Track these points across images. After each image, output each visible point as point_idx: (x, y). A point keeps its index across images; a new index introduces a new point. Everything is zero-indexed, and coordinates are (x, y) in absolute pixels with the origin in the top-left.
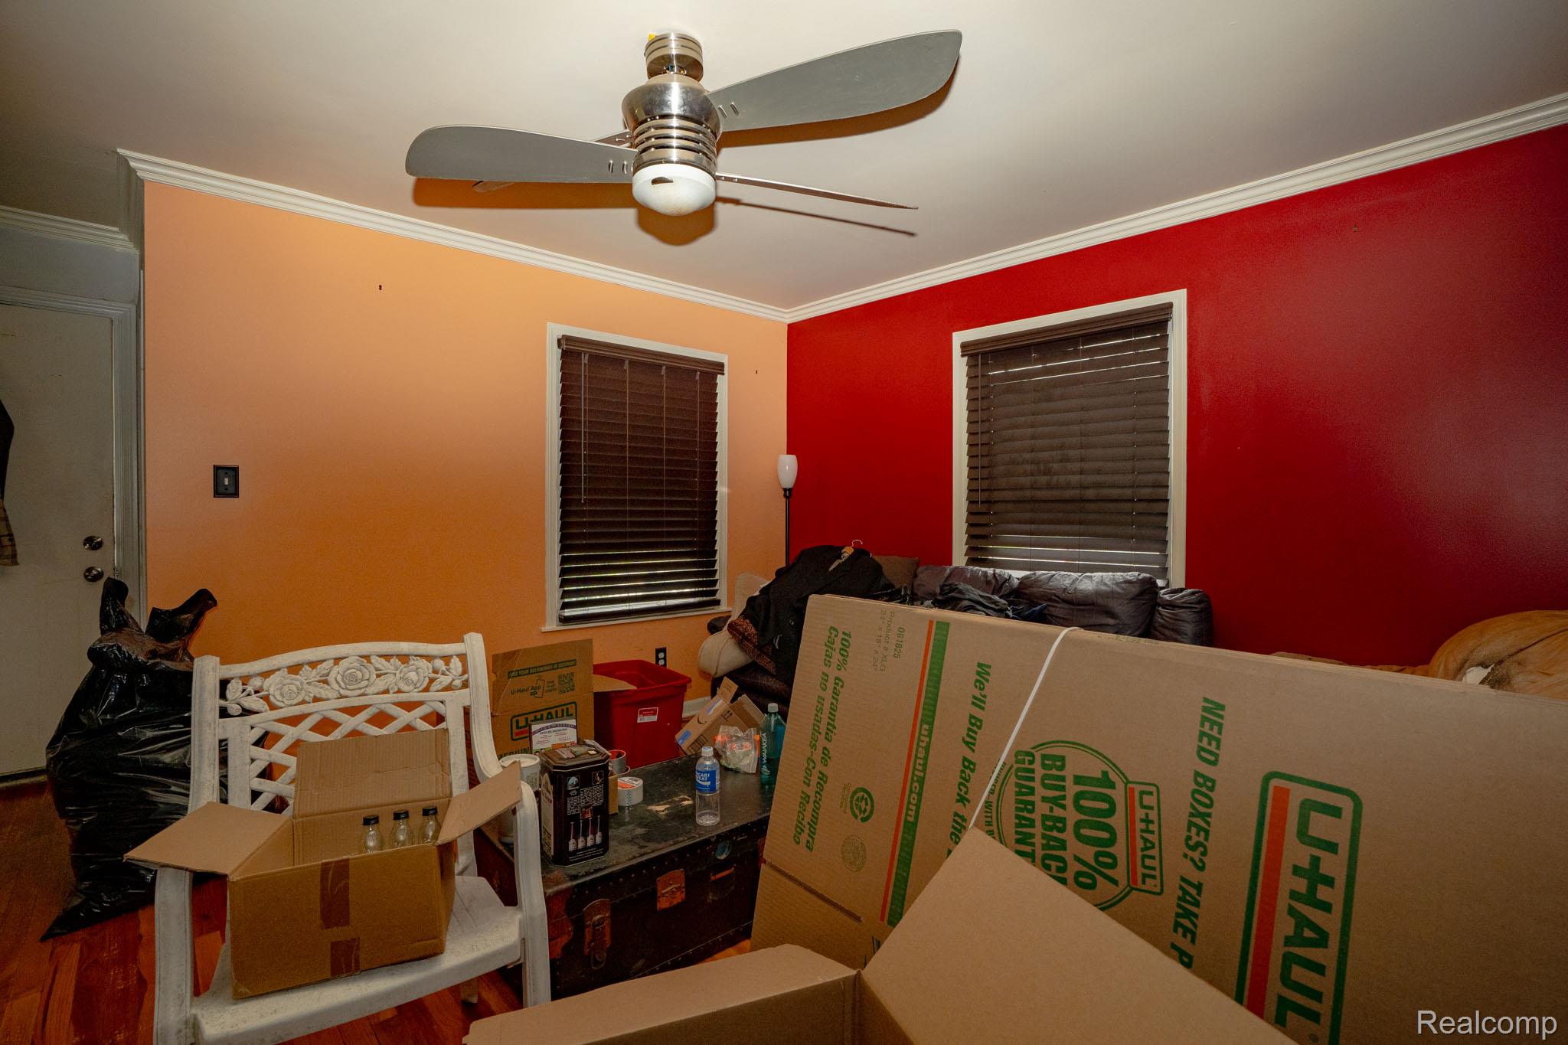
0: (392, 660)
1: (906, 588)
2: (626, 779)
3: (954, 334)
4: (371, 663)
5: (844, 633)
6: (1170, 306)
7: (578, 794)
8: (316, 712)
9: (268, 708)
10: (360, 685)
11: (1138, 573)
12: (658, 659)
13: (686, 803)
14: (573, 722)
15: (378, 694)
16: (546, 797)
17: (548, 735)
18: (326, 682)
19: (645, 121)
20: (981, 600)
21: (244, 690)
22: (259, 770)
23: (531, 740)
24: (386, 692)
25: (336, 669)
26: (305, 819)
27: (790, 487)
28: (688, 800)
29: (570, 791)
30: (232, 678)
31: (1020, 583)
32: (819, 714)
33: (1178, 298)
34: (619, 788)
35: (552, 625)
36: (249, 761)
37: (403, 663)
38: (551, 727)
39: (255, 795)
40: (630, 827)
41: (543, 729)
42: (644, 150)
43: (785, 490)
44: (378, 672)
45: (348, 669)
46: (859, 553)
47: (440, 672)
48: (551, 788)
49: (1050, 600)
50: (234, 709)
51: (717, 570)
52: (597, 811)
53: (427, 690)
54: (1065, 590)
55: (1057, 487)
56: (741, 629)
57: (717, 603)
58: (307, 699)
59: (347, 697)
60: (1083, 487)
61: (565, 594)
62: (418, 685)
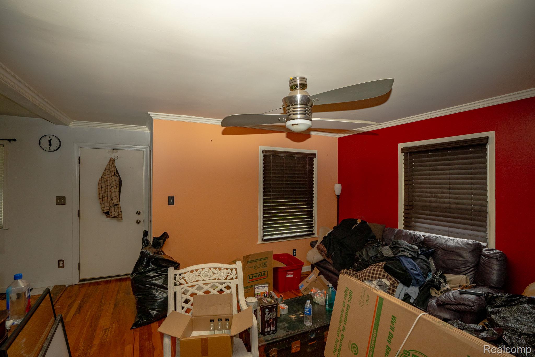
0: (217, 269)
1: (379, 239)
2: (283, 305)
3: (399, 144)
4: (211, 270)
5: (350, 291)
6: (487, 138)
7: (268, 314)
8: (197, 285)
9: (186, 283)
10: (209, 277)
11: (473, 240)
12: (293, 253)
13: (301, 315)
14: (267, 285)
15: (213, 279)
16: (259, 314)
17: (260, 289)
18: (200, 275)
19: (289, 106)
20: (407, 247)
21: (180, 278)
22: (184, 301)
23: (254, 290)
24: (215, 279)
25: (202, 272)
26: (195, 317)
27: (339, 195)
28: (302, 314)
29: (266, 313)
30: (177, 274)
31: (424, 239)
32: (342, 315)
33: (491, 135)
34: (281, 308)
35: (260, 242)
36: (181, 298)
37: (220, 270)
38: (260, 287)
39: (183, 308)
40: (284, 323)
41: (258, 287)
42: (289, 115)
43: (337, 196)
44: (213, 273)
45: (206, 272)
46: (363, 222)
47: (230, 274)
48: (261, 311)
49: (436, 247)
50: (178, 283)
51: (313, 223)
52: (274, 320)
53: (226, 279)
54: (442, 244)
55: (440, 202)
56: (321, 249)
57: (313, 234)
58: (195, 281)
59: (205, 280)
60: (449, 203)
61: (264, 232)
62: (224, 278)
